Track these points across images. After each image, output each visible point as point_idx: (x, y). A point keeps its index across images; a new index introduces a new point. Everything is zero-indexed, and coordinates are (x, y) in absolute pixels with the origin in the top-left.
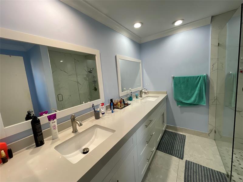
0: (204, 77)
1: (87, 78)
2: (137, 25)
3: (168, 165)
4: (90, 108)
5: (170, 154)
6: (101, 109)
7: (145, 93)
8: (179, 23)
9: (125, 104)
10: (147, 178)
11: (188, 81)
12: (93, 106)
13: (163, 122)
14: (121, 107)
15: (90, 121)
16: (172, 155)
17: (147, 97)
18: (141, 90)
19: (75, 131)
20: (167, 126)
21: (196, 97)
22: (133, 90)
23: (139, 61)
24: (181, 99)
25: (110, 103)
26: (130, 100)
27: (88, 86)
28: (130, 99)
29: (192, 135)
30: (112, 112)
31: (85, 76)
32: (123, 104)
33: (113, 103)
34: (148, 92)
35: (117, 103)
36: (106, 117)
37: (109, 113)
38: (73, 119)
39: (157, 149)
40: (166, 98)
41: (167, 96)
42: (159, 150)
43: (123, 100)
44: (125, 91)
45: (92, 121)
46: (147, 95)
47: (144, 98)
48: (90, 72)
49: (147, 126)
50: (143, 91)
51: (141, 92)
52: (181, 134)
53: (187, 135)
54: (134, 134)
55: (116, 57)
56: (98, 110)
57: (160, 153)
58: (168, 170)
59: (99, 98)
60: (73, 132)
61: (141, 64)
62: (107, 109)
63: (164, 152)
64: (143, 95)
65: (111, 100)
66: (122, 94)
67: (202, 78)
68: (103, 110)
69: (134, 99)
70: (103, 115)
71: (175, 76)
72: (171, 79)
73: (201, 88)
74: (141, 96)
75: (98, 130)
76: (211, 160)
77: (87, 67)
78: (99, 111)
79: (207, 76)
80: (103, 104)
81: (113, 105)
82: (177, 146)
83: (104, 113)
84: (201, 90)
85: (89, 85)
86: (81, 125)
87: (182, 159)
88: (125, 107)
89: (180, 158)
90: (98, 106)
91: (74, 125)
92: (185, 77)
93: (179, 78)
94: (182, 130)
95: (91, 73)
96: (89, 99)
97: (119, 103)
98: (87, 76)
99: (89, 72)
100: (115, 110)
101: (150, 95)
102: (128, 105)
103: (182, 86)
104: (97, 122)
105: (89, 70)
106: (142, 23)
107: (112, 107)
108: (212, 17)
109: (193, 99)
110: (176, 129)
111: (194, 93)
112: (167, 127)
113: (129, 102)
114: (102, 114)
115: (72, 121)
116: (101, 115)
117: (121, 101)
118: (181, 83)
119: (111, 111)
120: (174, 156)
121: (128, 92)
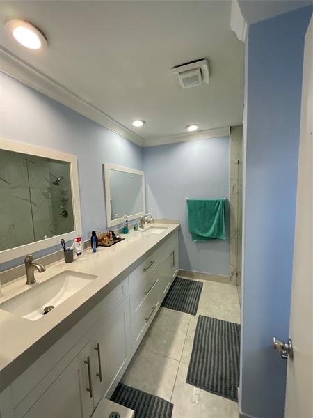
0: (223, 202)
1: (50, 194)
2: (138, 124)
3: (175, 324)
4: (57, 246)
5: (180, 310)
6: (77, 247)
7: (149, 222)
8: (193, 128)
9: (115, 239)
10: (146, 347)
11: (205, 206)
12: (63, 242)
13: (173, 265)
14: (109, 243)
15: (57, 266)
16: (182, 311)
17: (151, 228)
18: (142, 217)
19: (31, 281)
20: (180, 271)
21: (215, 229)
22: (130, 218)
23: (141, 173)
24: (197, 232)
25: (92, 238)
26: (124, 233)
27: (51, 208)
28: (125, 231)
29: (211, 282)
30: (95, 251)
31: (46, 191)
32: (112, 239)
33: (97, 238)
34: (153, 221)
35: (103, 239)
36: (83, 258)
37: (89, 253)
38: (29, 263)
39: (163, 305)
40: (178, 230)
41: (180, 226)
42: (166, 307)
43: (113, 232)
44: (116, 218)
45: (60, 266)
46: (151, 225)
47: (147, 229)
48: (56, 183)
49: (145, 270)
50: (146, 218)
51: (142, 221)
52: (197, 280)
53: (205, 282)
54: (126, 280)
55: (103, 165)
56: (71, 248)
57: (166, 311)
58: (174, 332)
59: (72, 229)
60: (27, 283)
61: (143, 178)
62: (85, 247)
63: (173, 309)
64: (146, 225)
65: (94, 233)
66: (112, 224)
67: (221, 203)
68: (79, 249)
69: (131, 231)
70: (80, 256)
71: (190, 199)
72: (185, 203)
73: (220, 216)
74: (142, 227)
75: (71, 278)
76: (229, 311)
77: (50, 174)
78: (72, 250)
79: (227, 200)
80: (79, 239)
81: (96, 241)
82: (190, 299)
83: (80, 254)
84: (220, 219)
85: (53, 206)
86: (43, 270)
87: (195, 314)
88: (115, 243)
89: (192, 314)
90: (70, 243)
91: (30, 271)
92: (201, 201)
93: (195, 201)
94: (198, 276)
95: (58, 185)
96: (52, 232)
97: (106, 238)
98: (50, 190)
99: (54, 183)
100: (99, 248)
101: (156, 225)
102: (120, 240)
103: (199, 213)
104: (69, 267)
105: (55, 181)
106: (144, 122)
107: (95, 243)
108: (231, 128)
109: (211, 231)
110: (191, 274)
111: (212, 223)
112: (180, 273)
113: (122, 236)
114: (78, 254)
115: (27, 267)
116: (75, 257)
117: (109, 234)
118: (197, 208)
119: (92, 250)
120: (184, 311)
121: (123, 220)
